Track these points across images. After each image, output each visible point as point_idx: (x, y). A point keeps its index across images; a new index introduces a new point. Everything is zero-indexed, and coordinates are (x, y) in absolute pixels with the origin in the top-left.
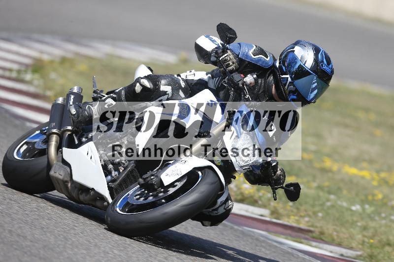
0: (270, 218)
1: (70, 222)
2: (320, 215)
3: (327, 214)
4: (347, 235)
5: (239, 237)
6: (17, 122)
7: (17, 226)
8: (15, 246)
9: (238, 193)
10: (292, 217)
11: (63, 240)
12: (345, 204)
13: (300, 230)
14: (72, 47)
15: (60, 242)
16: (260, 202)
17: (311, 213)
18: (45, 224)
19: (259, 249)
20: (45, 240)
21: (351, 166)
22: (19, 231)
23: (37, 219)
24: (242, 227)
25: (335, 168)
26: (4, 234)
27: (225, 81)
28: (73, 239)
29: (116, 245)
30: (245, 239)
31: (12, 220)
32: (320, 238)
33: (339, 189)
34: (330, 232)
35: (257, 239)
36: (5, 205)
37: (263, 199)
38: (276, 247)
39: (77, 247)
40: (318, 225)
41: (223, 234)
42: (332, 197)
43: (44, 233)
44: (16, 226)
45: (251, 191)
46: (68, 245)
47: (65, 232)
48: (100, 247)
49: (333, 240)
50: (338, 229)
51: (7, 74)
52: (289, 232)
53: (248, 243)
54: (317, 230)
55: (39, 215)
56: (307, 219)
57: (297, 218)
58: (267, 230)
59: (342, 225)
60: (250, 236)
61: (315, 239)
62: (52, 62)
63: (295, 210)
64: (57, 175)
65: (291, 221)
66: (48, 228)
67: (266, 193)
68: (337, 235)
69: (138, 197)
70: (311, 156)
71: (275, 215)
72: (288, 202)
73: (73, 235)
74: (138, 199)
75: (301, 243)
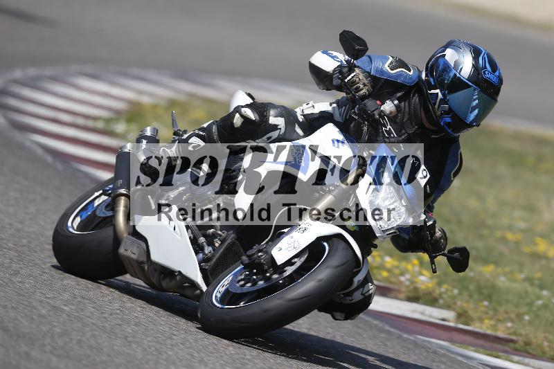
0: (456, 323)
1: (167, 329)
2: (527, 318)
3: (537, 316)
5: (409, 349)
7: (90, 333)
8: (84, 362)
9: (412, 287)
10: (487, 321)
11: (154, 353)
13: (497, 339)
14: (186, 86)
15: (149, 357)
16: (441, 301)
17: (513, 316)
18: (130, 331)
19: (436, 366)
20: (128, 354)
22: (93, 342)
23: (119, 325)
24: (414, 335)
26: (71, 345)
28: (169, 352)
29: (230, 361)
30: (417, 351)
31: (83, 326)
32: (526, 350)
34: (540, 342)
35: (435, 352)
36: (73, 305)
37: (445, 296)
38: (461, 362)
39: (174, 363)
40: (523, 332)
41: (386, 345)
42: (545, 293)
43: (128, 344)
45: (430, 285)
46: (160, 361)
47: (158, 342)
48: (207, 363)
49: (544, 353)
50: (551, 337)
51: (90, 123)
52: (481, 342)
53: (422, 357)
54: (521, 339)
55: (122, 319)
56: (508, 324)
57: (492, 322)
58: (450, 340)
60: (424, 347)
61: (518, 352)
62: (155, 107)
63: (491, 312)
64: (129, 254)
65: (485, 327)
66: (134, 337)
67: (450, 288)
68: (549, 346)
69: (242, 283)
70: (519, 236)
71: (463, 319)
72: (482, 301)
73: (169, 347)
74: (242, 286)
75: (497, 357)
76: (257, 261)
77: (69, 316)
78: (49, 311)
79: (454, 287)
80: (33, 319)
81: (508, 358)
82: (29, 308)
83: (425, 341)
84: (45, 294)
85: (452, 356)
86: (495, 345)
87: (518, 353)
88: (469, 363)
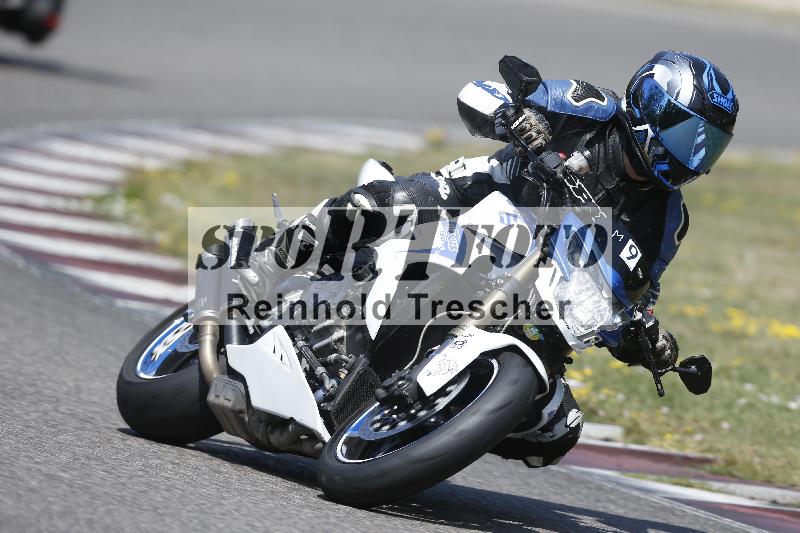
0: (623, 442)
2: (725, 425)
3: (740, 422)
4: (782, 461)
5: (561, 487)
6: (98, 301)
10: (668, 436)
11: (198, 527)
12: (775, 399)
13: (687, 461)
16: (601, 413)
17: (706, 424)
18: (161, 499)
21: (784, 322)
22: (108, 520)
23: (144, 492)
24: (567, 466)
25: (752, 328)
26: (78, 528)
27: (528, 172)
28: (219, 524)
30: (574, 489)
31: (91, 498)
32: (729, 472)
33: (763, 369)
34: (748, 458)
35: (599, 488)
36: (74, 469)
37: (607, 406)
38: (638, 498)
40: (721, 446)
42: (748, 387)
43: (159, 518)
44: (102, 509)
47: (202, 512)
49: (755, 473)
50: (763, 450)
51: (74, 205)
52: (664, 466)
53: (581, 497)
54: (720, 457)
55: (147, 484)
56: (698, 437)
57: (677, 437)
58: (619, 468)
59: (771, 441)
60: (583, 482)
61: (717, 476)
63: (674, 423)
64: (221, 401)
65: (667, 445)
66: (166, 508)
67: (612, 393)
68: (761, 464)
69: (378, 425)
70: (703, 309)
71: (635, 436)
72: (658, 408)
73: (219, 516)
74: (377, 430)
75: (689, 486)
76: (396, 393)
77: (71, 487)
78: (41, 481)
79: (617, 390)
80: (20, 495)
81: (706, 486)
82: (11, 480)
83: (584, 473)
84: (32, 458)
85: (624, 490)
86: (686, 469)
87: (720, 477)
88: (650, 499)
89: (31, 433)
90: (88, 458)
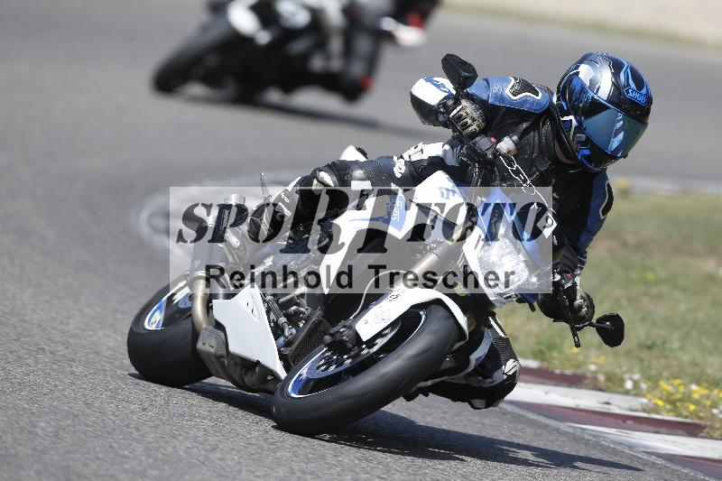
64: (207, 348)
76: (338, 339)
89: (252, 450)
90: (304, 472)
